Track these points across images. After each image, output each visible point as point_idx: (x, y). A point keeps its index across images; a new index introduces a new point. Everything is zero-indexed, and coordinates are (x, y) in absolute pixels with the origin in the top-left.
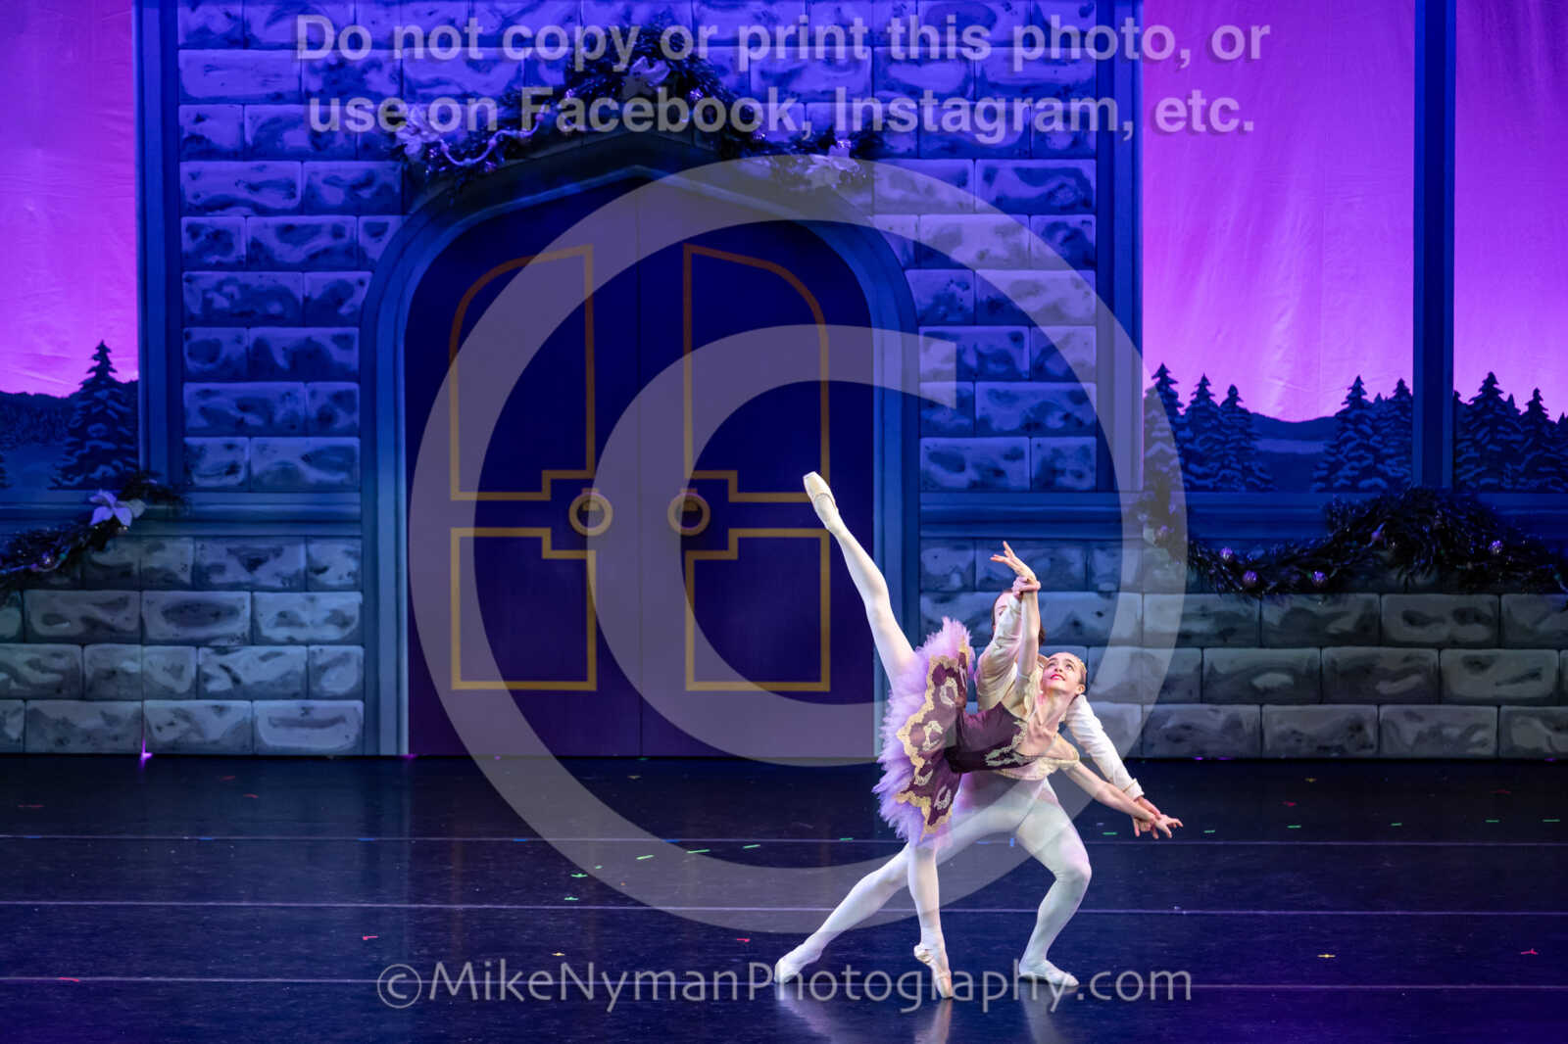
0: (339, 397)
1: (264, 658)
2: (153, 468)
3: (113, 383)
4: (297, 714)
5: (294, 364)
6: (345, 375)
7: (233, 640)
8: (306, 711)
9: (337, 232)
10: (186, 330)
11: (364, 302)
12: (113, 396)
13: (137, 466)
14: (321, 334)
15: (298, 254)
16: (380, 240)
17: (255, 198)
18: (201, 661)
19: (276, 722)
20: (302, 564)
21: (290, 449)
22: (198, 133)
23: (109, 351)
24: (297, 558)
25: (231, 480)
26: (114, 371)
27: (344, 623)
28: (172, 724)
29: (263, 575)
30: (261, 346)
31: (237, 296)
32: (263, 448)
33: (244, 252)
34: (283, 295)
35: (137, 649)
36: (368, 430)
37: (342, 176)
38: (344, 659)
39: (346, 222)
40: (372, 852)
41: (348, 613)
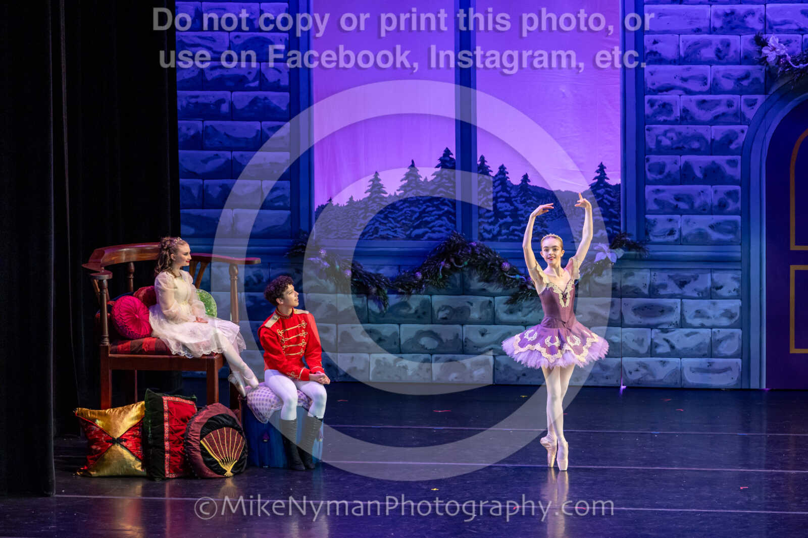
0: (729, 194)
1: (688, 335)
2: (628, 232)
3: (607, 185)
4: (705, 366)
5: (705, 175)
6: (733, 181)
7: (671, 325)
8: (710, 364)
9: (730, 104)
10: (647, 157)
11: (744, 142)
12: (608, 193)
13: (619, 230)
14: (720, 160)
15: (707, 116)
16: (753, 108)
17: (686, 85)
18: (653, 336)
19: (693, 370)
20: (709, 284)
21: (703, 222)
22: (654, 50)
23: (605, 168)
24: (706, 281)
25: (670, 239)
26: (608, 179)
27: (732, 317)
28: (637, 370)
29: (688, 290)
30: (687, 166)
31: (675, 139)
32: (688, 221)
33: (679, 115)
34: (700, 138)
35: (619, 329)
36: (745, 213)
37: (733, 73)
38: (731, 336)
39: (734, 99)
40: (745, 440)
41: (734, 311)
